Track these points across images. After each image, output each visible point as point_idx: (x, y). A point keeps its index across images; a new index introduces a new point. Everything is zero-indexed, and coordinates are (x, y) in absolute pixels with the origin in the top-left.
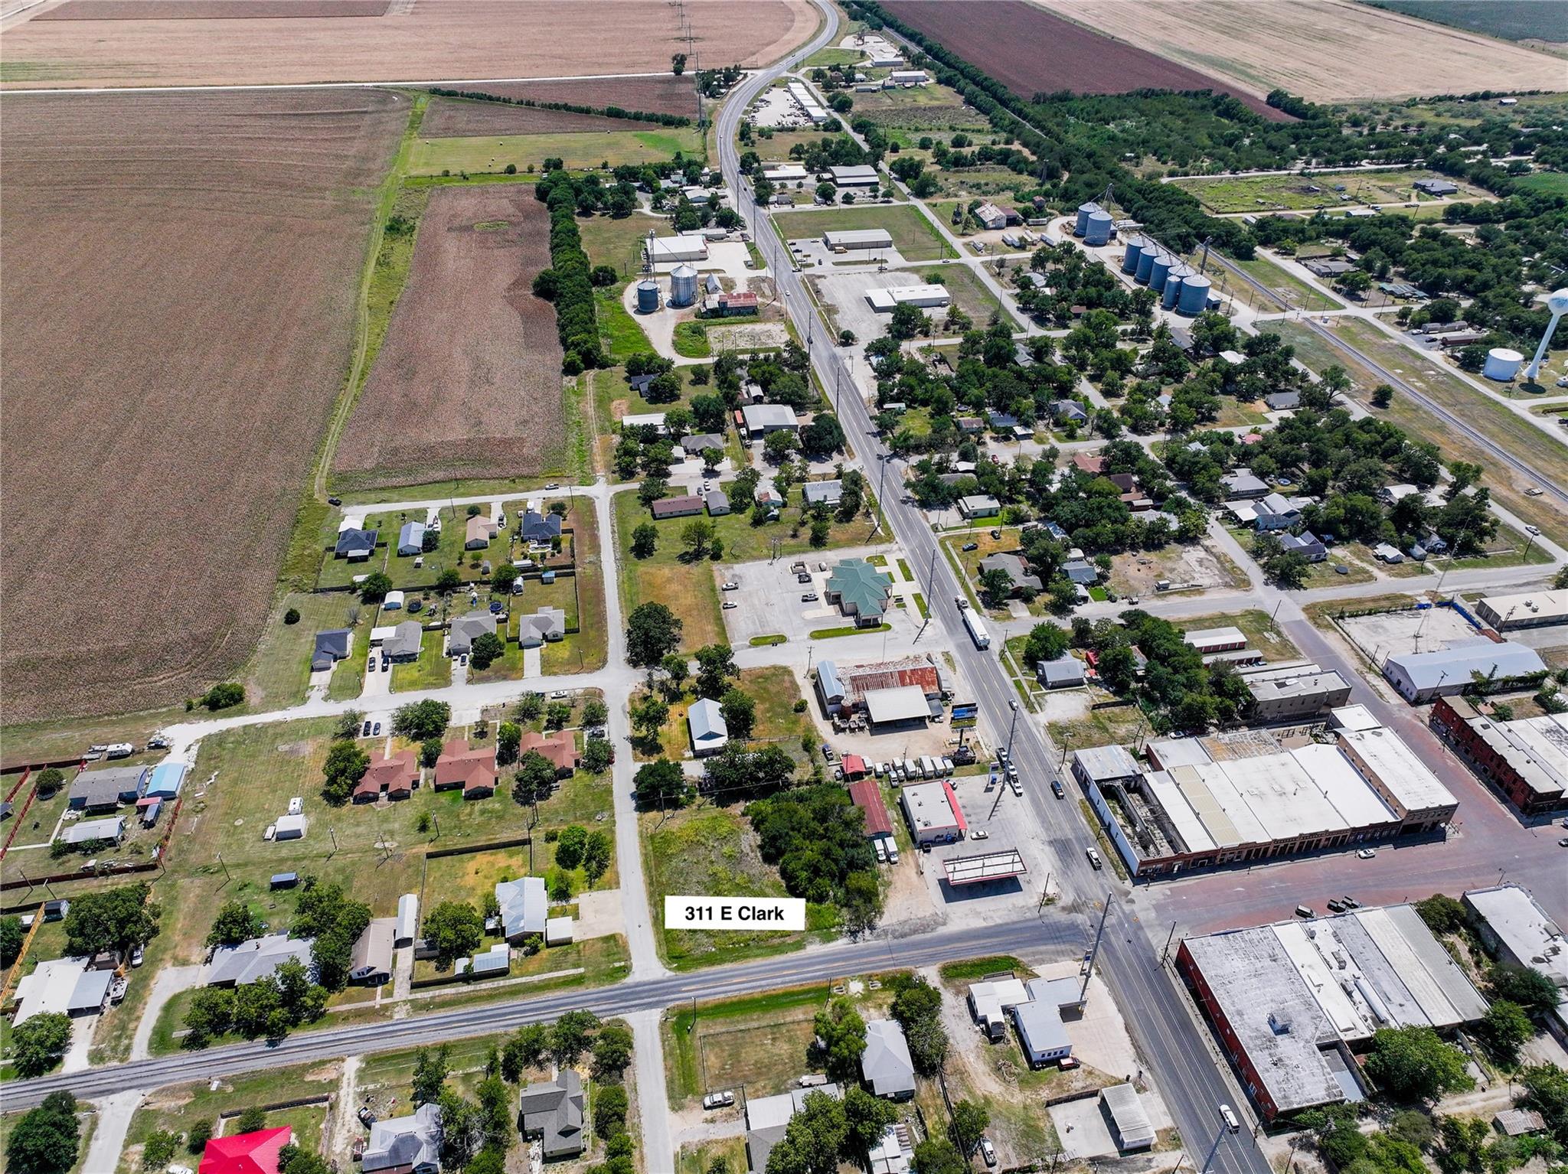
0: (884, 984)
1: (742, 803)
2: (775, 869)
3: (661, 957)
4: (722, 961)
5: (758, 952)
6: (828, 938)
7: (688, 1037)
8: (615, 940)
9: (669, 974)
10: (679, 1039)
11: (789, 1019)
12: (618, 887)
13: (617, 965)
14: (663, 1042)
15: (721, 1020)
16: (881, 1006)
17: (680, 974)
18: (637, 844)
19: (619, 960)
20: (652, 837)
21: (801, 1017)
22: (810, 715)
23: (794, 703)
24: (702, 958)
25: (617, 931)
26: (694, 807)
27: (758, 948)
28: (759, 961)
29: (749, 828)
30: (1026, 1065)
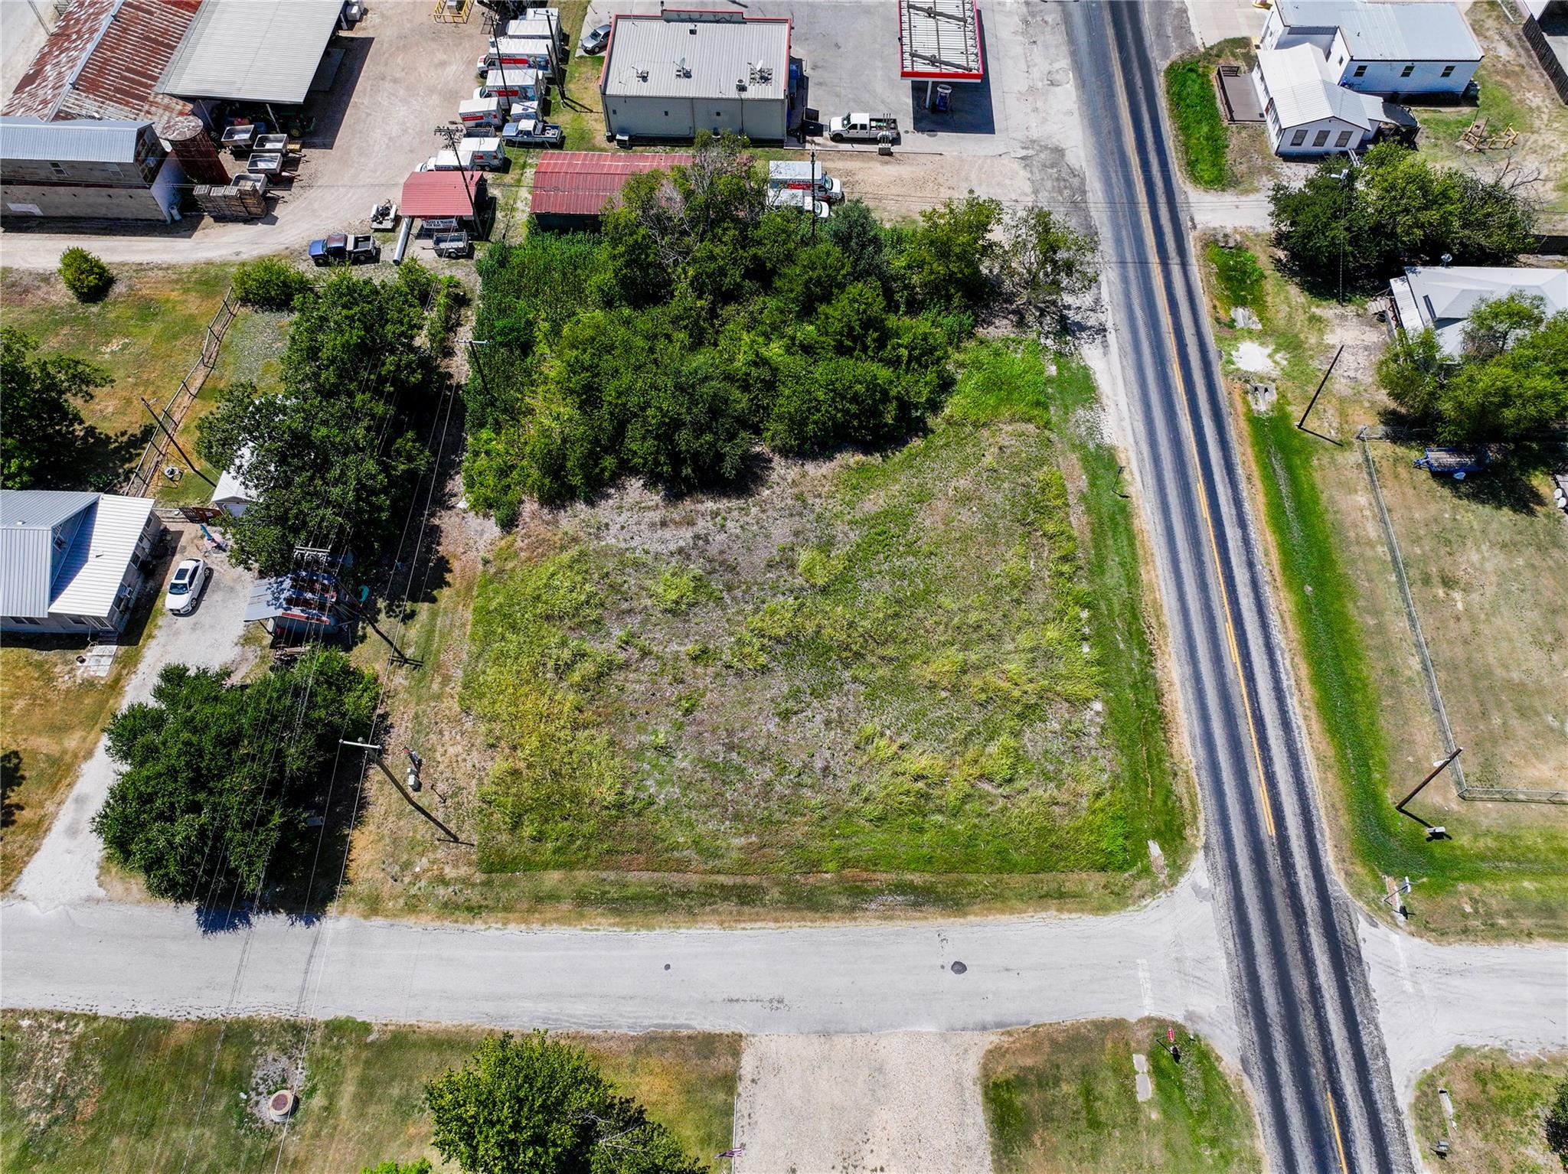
0: (1242, 302)
1: (446, 521)
2: (783, 471)
3: (1118, 898)
4: (1148, 686)
5: (1113, 575)
6: (1083, 388)
7: (1463, 840)
8: (1020, 1082)
9: (1200, 871)
10: (1474, 876)
11: (1372, 531)
12: (733, 1044)
13: (1145, 1088)
14: (1495, 933)
15: (1386, 723)
16: (1314, 319)
17: (1202, 830)
18: (514, 931)
19: (1125, 1075)
20: (495, 864)
21: (1362, 499)
22: (140, 268)
23: (62, 294)
24: (1127, 748)
25: (972, 1068)
26: (401, 679)
27: (1098, 568)
28: (1156, 575)
29: (575, 518)
30: (1466, 110)
